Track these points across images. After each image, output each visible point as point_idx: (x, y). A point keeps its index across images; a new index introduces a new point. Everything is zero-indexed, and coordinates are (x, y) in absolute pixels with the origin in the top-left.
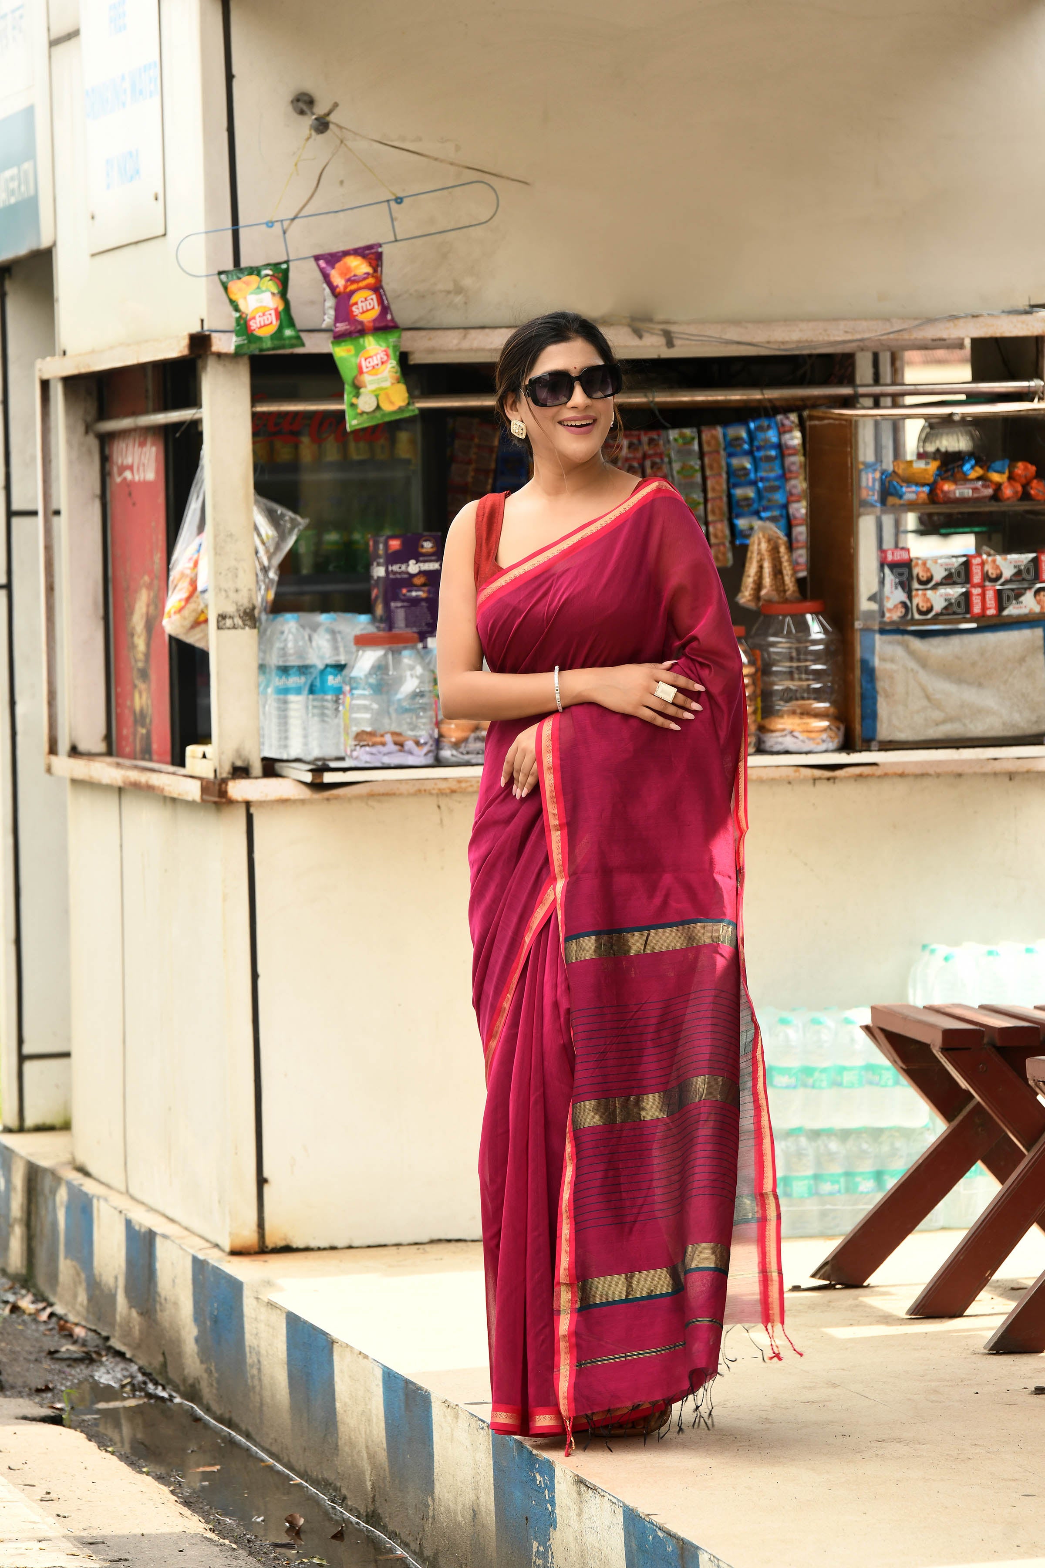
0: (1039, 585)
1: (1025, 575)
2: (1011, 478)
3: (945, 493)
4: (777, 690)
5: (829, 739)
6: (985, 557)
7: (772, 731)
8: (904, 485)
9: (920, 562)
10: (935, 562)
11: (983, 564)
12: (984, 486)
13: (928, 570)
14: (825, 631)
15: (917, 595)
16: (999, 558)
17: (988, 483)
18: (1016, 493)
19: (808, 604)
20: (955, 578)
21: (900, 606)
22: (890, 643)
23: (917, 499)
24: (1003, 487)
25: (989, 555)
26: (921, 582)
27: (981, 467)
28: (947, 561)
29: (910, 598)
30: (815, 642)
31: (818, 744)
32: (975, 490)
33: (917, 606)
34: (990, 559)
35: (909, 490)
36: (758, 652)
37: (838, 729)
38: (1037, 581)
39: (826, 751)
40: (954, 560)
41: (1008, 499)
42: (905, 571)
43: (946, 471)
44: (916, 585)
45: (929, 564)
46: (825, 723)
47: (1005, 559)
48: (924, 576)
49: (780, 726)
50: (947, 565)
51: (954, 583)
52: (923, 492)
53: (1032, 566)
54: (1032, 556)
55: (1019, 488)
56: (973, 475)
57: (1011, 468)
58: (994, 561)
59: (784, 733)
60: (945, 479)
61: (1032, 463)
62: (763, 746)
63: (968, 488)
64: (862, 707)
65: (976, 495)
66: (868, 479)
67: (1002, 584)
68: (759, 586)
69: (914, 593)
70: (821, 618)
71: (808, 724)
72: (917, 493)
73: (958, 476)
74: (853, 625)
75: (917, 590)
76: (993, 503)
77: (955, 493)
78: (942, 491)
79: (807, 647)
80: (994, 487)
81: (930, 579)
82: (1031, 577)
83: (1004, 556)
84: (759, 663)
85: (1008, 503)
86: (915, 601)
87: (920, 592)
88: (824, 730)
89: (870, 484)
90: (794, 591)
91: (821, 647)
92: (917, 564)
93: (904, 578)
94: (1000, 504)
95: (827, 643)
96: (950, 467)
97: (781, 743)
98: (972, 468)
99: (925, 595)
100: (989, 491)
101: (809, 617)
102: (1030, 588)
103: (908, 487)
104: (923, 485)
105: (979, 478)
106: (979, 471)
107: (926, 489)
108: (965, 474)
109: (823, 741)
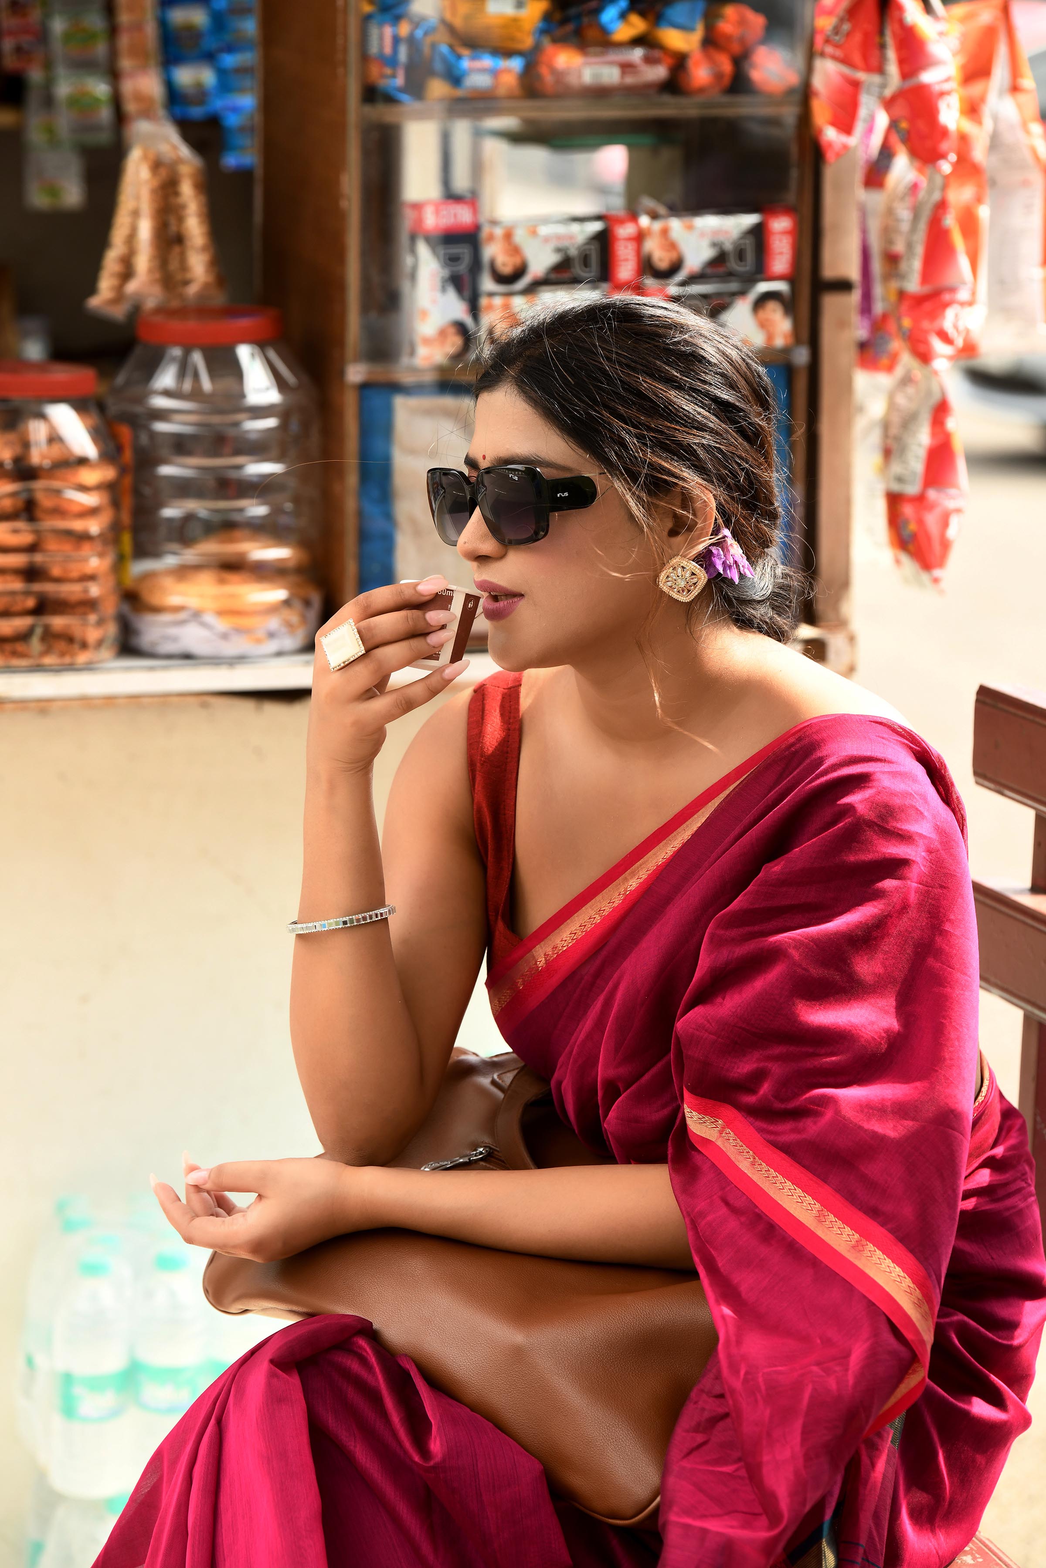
0: (763, 287)
1: (733, 265)
2: (711, 41)
3: (559, 75)
4: (170, 520)
5: (284, 630)
6: (644, 221)
7: (157, 610)
8: (465, 52)
9: (498, 232)
10: (533, 233)
11: (640, 237)
12: (649, 60)
13: (515, 250)
14: (281, 383)
15: (490, 307)
16: (676, 225)
17: (657, 53)
18: (718, 76)
19: (245, 323)
20: (578, 270)
21: (452, 331)
22: (429, 412)
23: (495, 87)
24: (691, 63)
25: (654, 216)
26: (502, 279)
27: (643, 14)
28: (561, 229)
29: (474, 310)
30: (259, 412)
31: (259, 641)
32: (626, 67)
33: (491, 332)
34: (657, 226)
35: (478, 64)
36: (125, 432)
37: (307, 603)
38: (759, 276)
39: (279, 654)
40: (575, 228)
41: (701, 90)
42: (464, 251)
43: (564, 21)
44: (487, 284)
45: (520, 237)
46: (279, 594)
47: (690, 228)
48: (505, 265)
49: (174, 600)
50: (559, 237)
51: (575, 281)
52: (508, 71)
53: (749, 245)
54: (749, 220)
55: (726, 66)
56: (623, 31)
57: (710, 18)
58: (665, 232)
59: (182, 616)
60: (560, 40)
61: (757, 8)
62: (136, 642)
63: (611, 63)
64: (361, 559)
65: (629, 80)
66: (381, 38)
67: (683, 284)
68: (127, 273)
69: (484, 301)
70: (272, 354)
71: (232, 596)
72: (495, 73)
73: (591, 34)
74: (341, 373)
75: (491, 295)
76: (667, 98)
77: (580, 76)
78: (553, 71)
79: (237, 424)
80: (670, 61)
81: (520, 272)
82: (747, 266)
83: (687, 220)
84: (128, 455)
85: (700, 99)
86: (488, 319)
87: (498, 301)
88: (272, 609)
89: (388, 49)
90: (206, 286)
91: (271, 423)
92: (491, 238)
93: (463, 268)
94: (682, 101)
95: (284, 413)
96: (573, 11)
97: (175, 639)
98: (623, 16)
99: (506, 307)
100: (659, 72)
101: (244, 352)
102: (742, 293)
103: (473, 58)
104: (508, 53)
105: (638, 41)
106: (637, 25)
107: (516, 64)
108: (604, 32)
109: (271, 635)
